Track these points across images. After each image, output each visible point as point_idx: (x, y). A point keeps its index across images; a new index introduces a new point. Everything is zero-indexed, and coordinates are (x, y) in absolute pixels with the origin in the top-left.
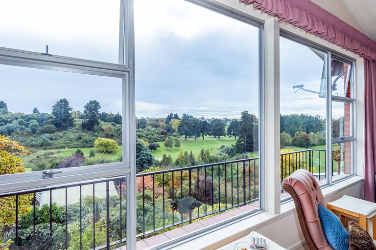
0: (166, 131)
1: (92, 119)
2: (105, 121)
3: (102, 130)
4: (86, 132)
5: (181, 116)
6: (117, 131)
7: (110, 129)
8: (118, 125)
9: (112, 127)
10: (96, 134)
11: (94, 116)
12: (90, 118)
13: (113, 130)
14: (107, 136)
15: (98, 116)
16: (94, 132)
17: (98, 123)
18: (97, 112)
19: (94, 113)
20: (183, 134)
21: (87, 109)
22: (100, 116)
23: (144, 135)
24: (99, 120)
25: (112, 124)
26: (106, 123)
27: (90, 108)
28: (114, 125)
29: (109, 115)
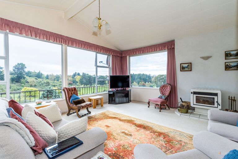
0: (72, 83)
1: (20, 75)
2: (30, 77)
3: (28, 82)
4: (15, 84)
5: (81, 74)
6: (39, 83)
7: (34, 81)
8: (39, 79)
9: (35, 80)
10: (23, 85)
11: (21, 73)
12: (18, 74)
13: (36, 82)
14: (31, 86)
15: (24, 73)
16: (21, 83)
17: (24, 78)
18: (24, 70)
19: (21, 71)
20: (82, 84)
21: (16, 68)
22: (26, 73)
23: (58, 85)
24: (25, 76)
25: (35, 79)
26: (31, 78)
27: (18, 68)
28: (37, 79)
29: (33, 73)
